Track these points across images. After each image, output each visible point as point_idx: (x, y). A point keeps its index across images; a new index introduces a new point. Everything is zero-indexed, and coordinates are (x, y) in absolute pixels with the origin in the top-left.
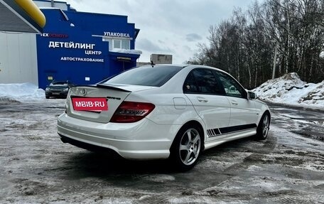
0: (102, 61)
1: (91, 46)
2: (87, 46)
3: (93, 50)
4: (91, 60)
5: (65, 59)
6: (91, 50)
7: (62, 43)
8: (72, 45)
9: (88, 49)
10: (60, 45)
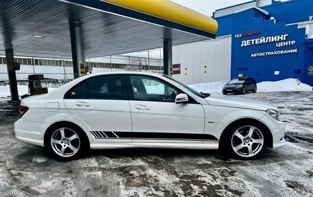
0: (296, 51)
1: (283, 37)
2: (279, 38)
3: (285, 41)
4: (282, 52)
5: (255, 55)
6: (283, 41)
7: (253, 40)
8: (263, 40)
9: (280, 41)
10: (251, 42)
